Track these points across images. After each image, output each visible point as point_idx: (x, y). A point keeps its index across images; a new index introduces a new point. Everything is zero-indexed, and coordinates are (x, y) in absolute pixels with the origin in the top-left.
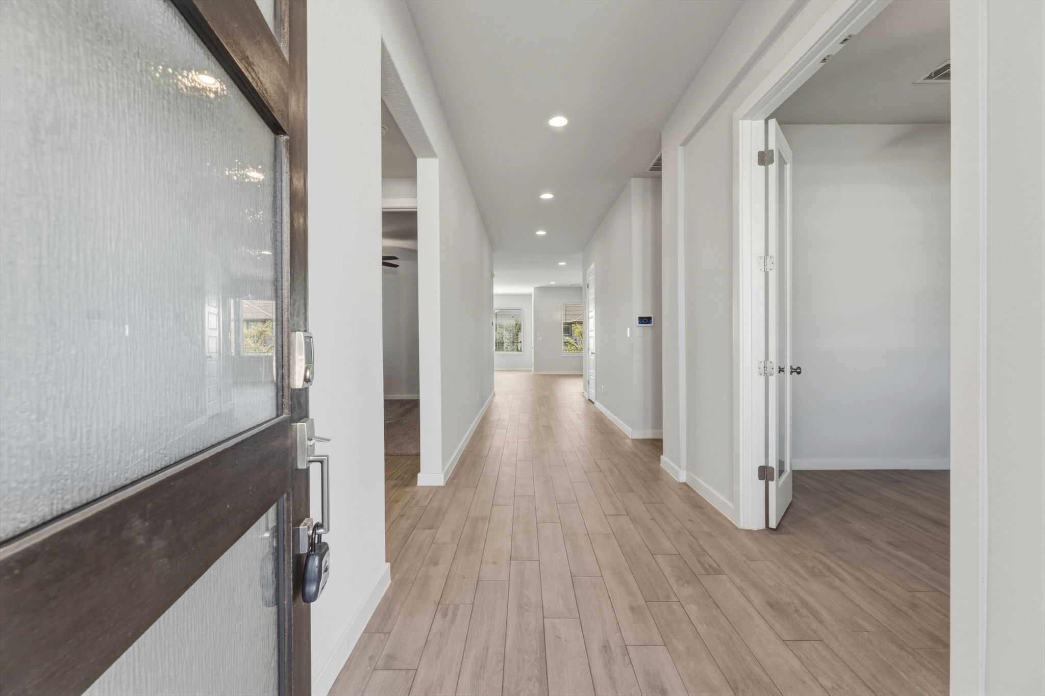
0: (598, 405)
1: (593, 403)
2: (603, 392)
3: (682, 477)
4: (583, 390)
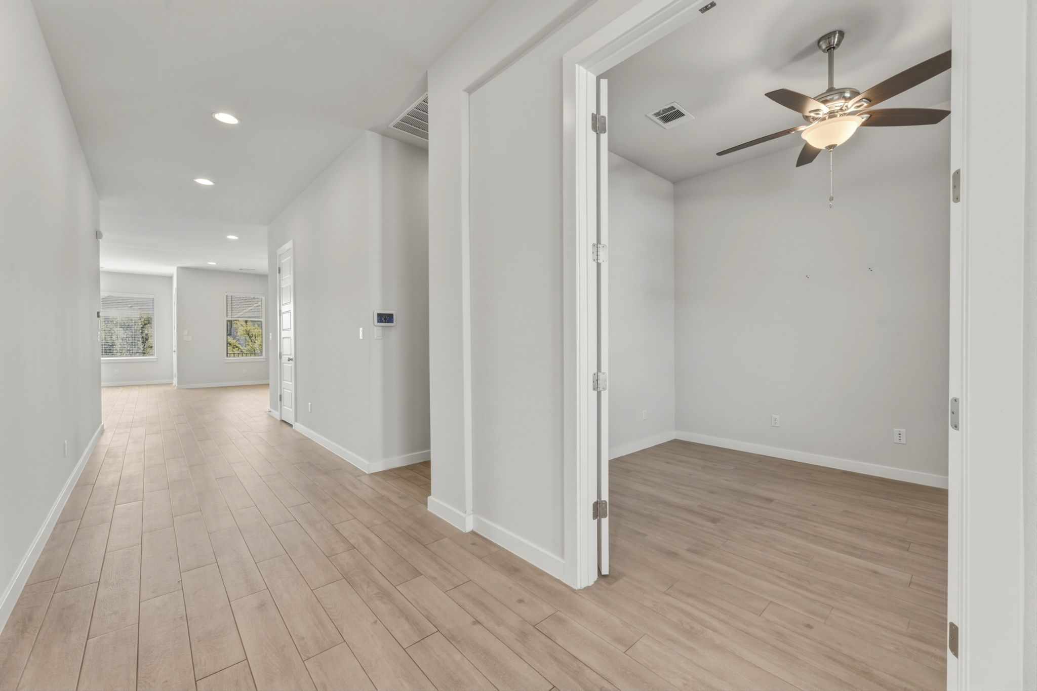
0: (299, 427)
1: (291, 426)
2: (310, 411)
3: (469, 524)
4: (269, 408)
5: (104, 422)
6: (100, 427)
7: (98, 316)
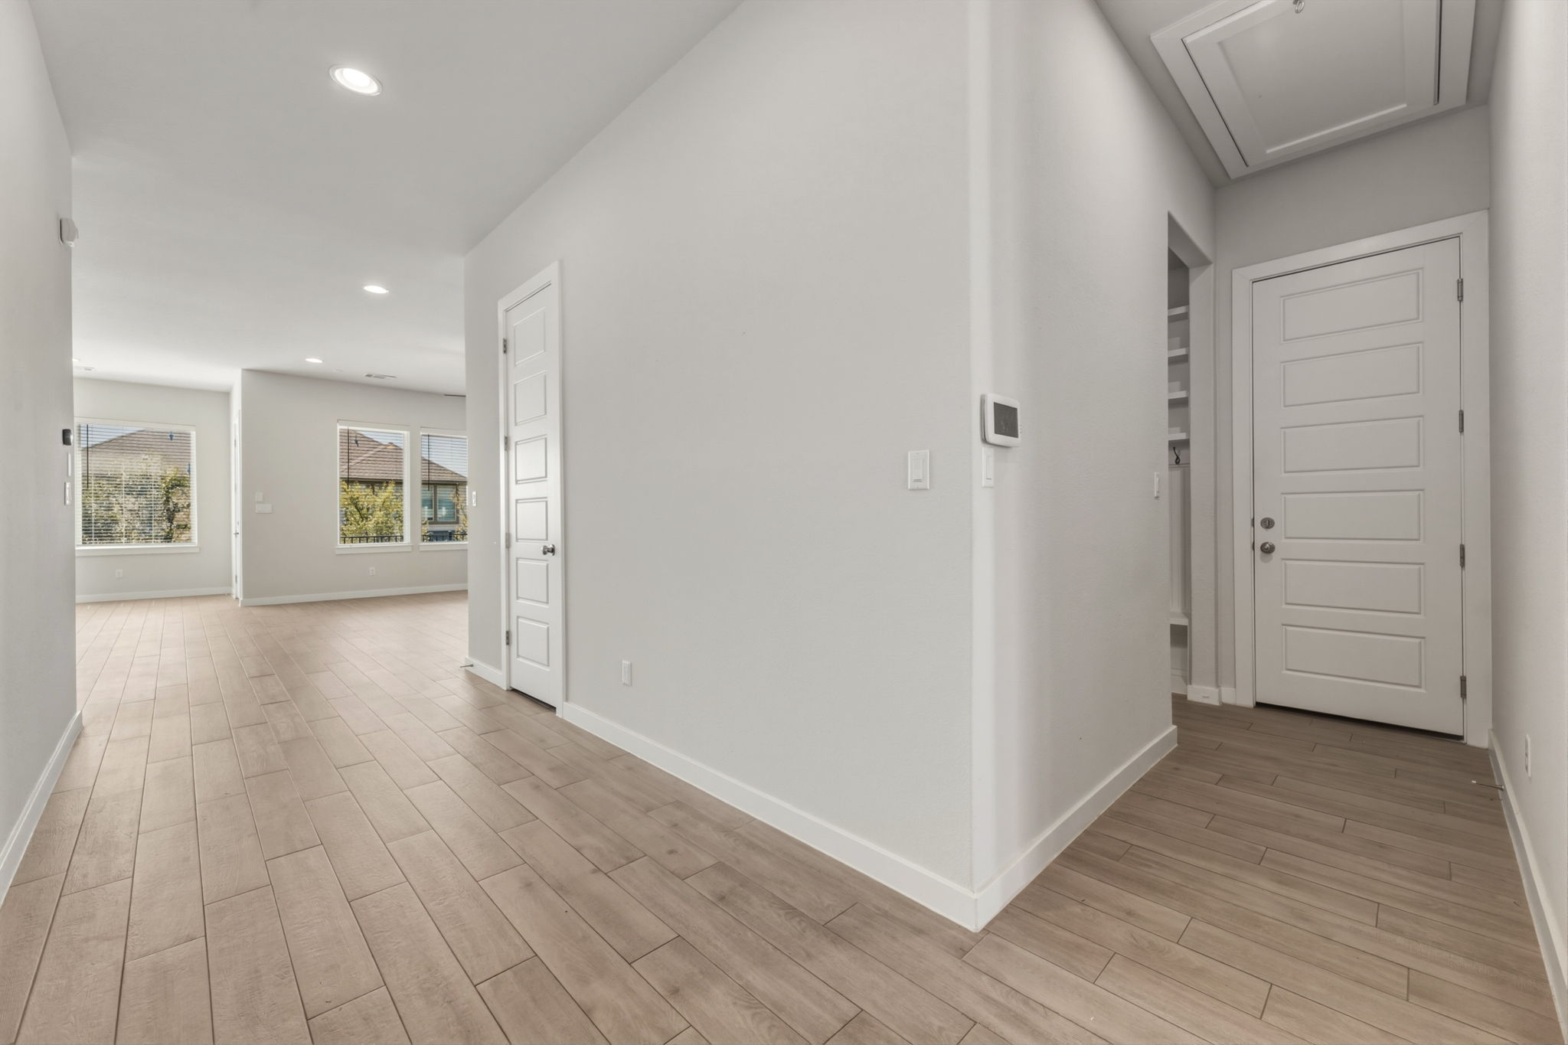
1: (552, 708)
4: (466, 655)
5: (84, 707)
6: (72, 724)
7: (66, 441)
